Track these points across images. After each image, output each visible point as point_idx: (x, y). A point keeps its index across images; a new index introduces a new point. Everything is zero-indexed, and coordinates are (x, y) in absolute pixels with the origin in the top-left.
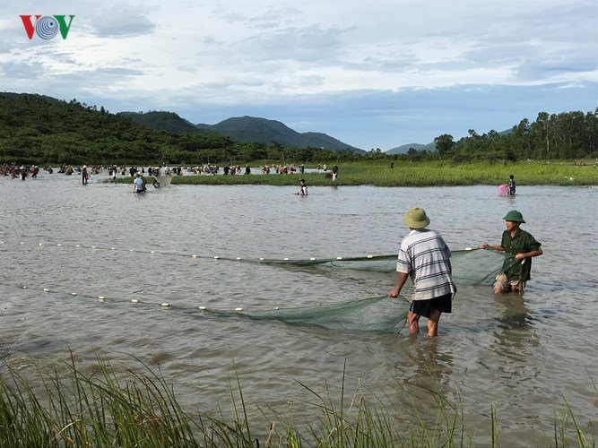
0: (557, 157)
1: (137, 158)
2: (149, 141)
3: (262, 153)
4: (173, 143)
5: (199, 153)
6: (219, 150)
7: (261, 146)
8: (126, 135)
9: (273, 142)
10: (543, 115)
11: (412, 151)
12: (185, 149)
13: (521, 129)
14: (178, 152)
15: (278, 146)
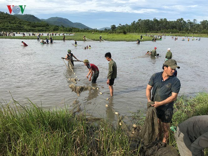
0: (142, 32)
1: (15, 30)
2: (20, 24)
3: (57, 29)
4: (29, 25)
5: (36, 28)
6: (43, 28)
7: (58, 26)
8: (13, 22)
9: (61, 25)
10: (139, 20)
11: (106, 29)
12: (32, 27)
13: (133, 24)
14: (29, 28)
15: (63, 27)
